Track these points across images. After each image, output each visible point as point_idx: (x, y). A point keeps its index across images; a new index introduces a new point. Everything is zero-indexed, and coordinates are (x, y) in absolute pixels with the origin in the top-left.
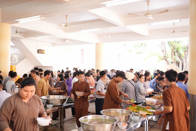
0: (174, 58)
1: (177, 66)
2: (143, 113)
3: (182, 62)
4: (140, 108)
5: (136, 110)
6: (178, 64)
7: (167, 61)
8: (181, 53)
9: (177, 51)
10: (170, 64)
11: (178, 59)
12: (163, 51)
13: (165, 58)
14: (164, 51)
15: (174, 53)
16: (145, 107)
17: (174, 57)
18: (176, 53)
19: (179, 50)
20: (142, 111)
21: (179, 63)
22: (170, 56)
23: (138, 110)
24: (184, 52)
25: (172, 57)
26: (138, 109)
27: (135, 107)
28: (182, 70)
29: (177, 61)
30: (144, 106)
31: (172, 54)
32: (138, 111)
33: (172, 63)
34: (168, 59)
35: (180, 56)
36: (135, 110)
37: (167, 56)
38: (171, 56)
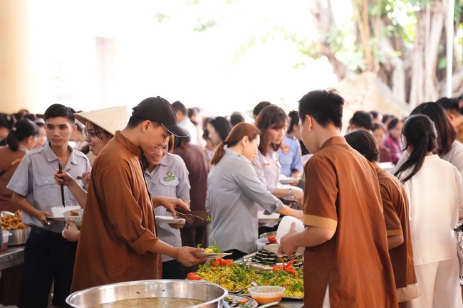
0: (368, 50)
1: (384, 86)
2: (268, 291)
3: (407, 63)
4: (248, 271)
5: (232, 283)
6: (387, 75)
7: (337, 65)
8: (402, 24)
9: (384, 15)
10: (354, 77)
11: (386, 52)
12: (318, 16)
13: (327, 50)
14: (324, 18)
15: (370, 23)
16: (267, 267)
17: (368, 43)
18: (378, 25)
19: (392, 11)
20: (258, 284)
21: (393, 69)
22: (349, 39)
23: (240, 280)
24: (413, 20)
25: (358, 41)
26: (239, 277)
27: (227, 271)
28: (408, 100)
29: (381, 64)
30: (263, 263)
31: (358, 31)
32: (239, 287)
33: (360, 71)
34: (339, 56)
35: (395, 40)
36: (226, 282)
37: (339, 40)
38: (354, 38)
